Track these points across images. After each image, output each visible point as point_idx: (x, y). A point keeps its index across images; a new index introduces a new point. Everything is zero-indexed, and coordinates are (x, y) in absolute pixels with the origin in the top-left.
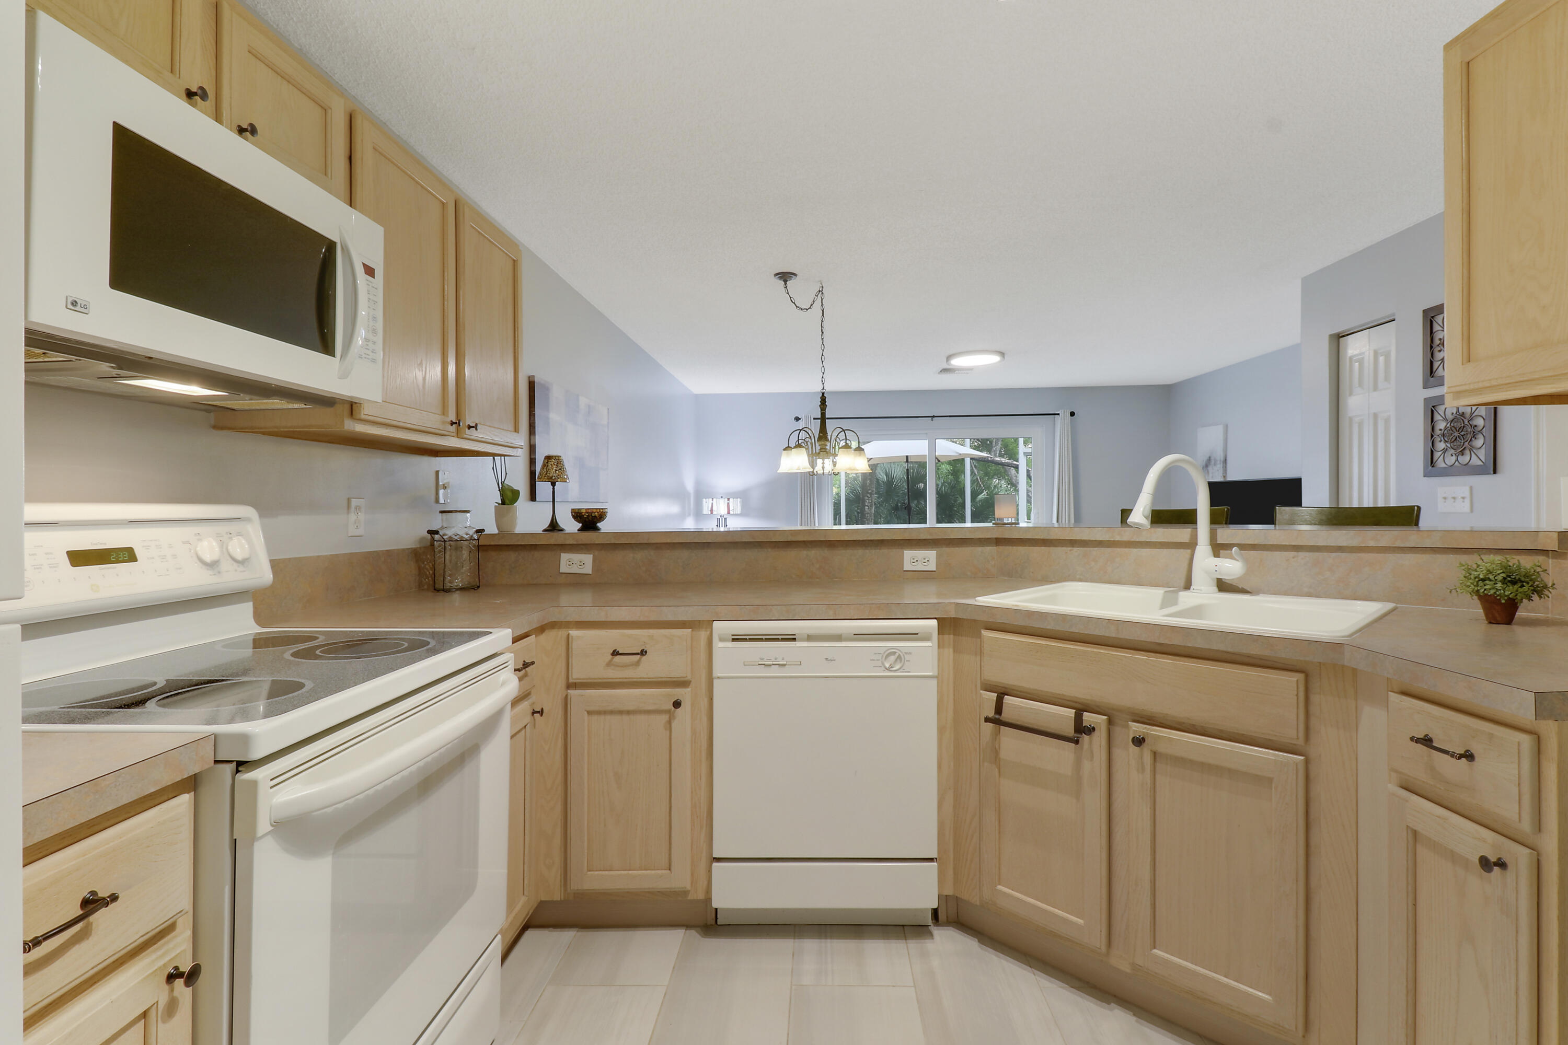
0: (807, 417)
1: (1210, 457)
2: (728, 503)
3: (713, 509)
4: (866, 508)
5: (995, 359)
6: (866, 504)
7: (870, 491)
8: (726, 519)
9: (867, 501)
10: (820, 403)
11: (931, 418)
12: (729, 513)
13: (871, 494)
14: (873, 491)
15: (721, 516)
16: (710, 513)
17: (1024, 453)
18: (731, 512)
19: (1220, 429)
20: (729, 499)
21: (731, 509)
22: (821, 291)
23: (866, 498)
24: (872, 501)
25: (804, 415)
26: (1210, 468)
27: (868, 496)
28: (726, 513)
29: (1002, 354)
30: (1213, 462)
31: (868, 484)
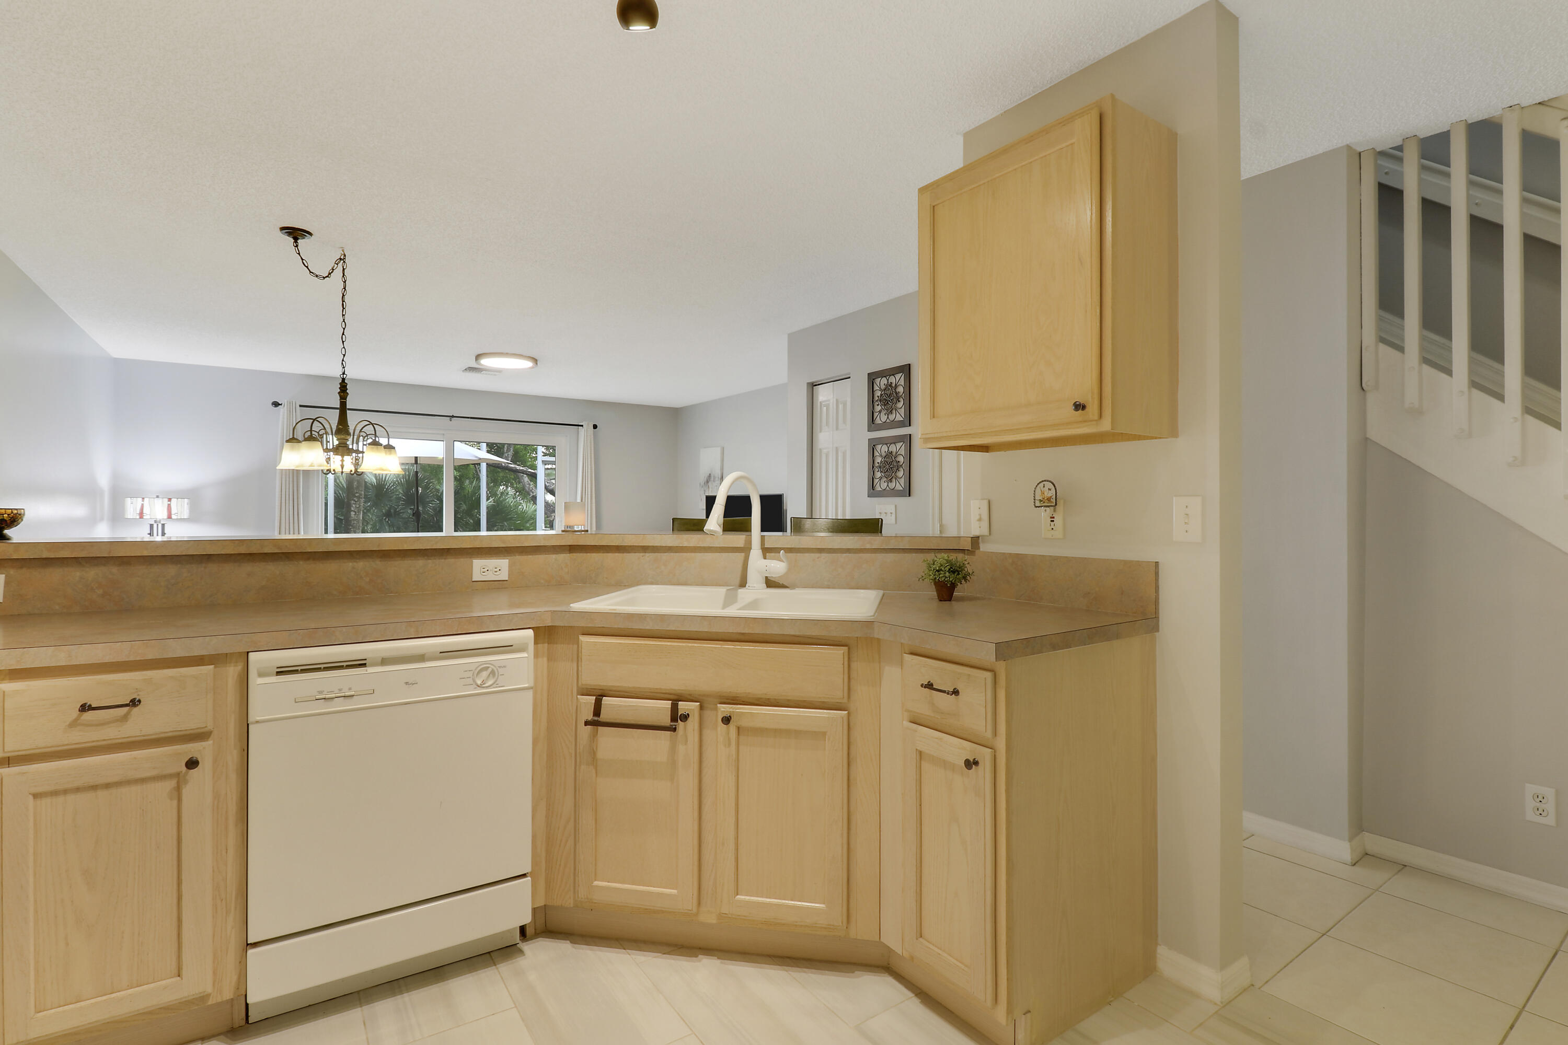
0: (290, 403)
1: (710, 474)
2: (169, 506)
3: (145, 511)
4: (353, 513)
5: (528, 364)
6: (352, 509)
7: (357, 495)
8: (163, 525)
9: (354, 505)
10: (339, 390)
11: (449, 418)
12: (169, 517)
13: (359, 498)
14: (361, 495)
15: (155, 521)
16: (138, 517)
17: (542, 461)
18: (174, 517)
19: (718, 450)
20: (170, 500)
21: (173, 513)
22: (342, 259)
23: (353, 502)
24: (360, 506)
25: (286, 401)
26: (710, 484)
27: (354, 500)
28: (166, 517)
29: (535, 361)
30: (712, 479)
31: (355, 486)
